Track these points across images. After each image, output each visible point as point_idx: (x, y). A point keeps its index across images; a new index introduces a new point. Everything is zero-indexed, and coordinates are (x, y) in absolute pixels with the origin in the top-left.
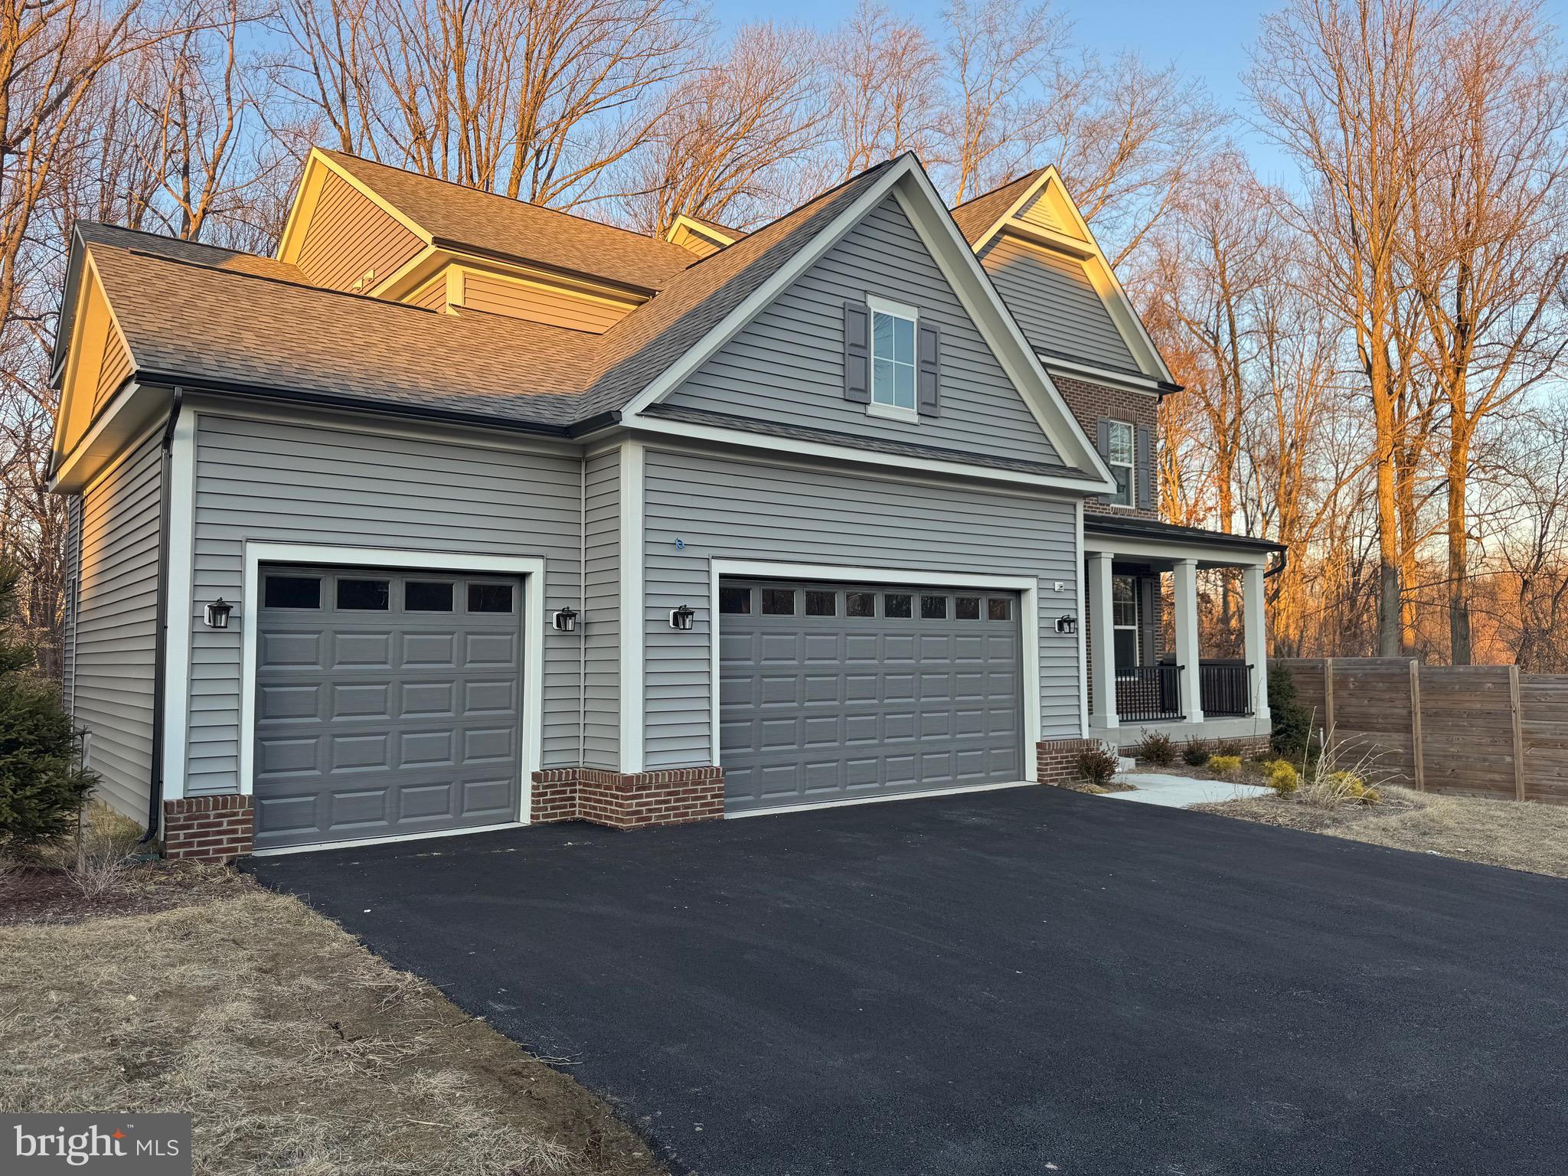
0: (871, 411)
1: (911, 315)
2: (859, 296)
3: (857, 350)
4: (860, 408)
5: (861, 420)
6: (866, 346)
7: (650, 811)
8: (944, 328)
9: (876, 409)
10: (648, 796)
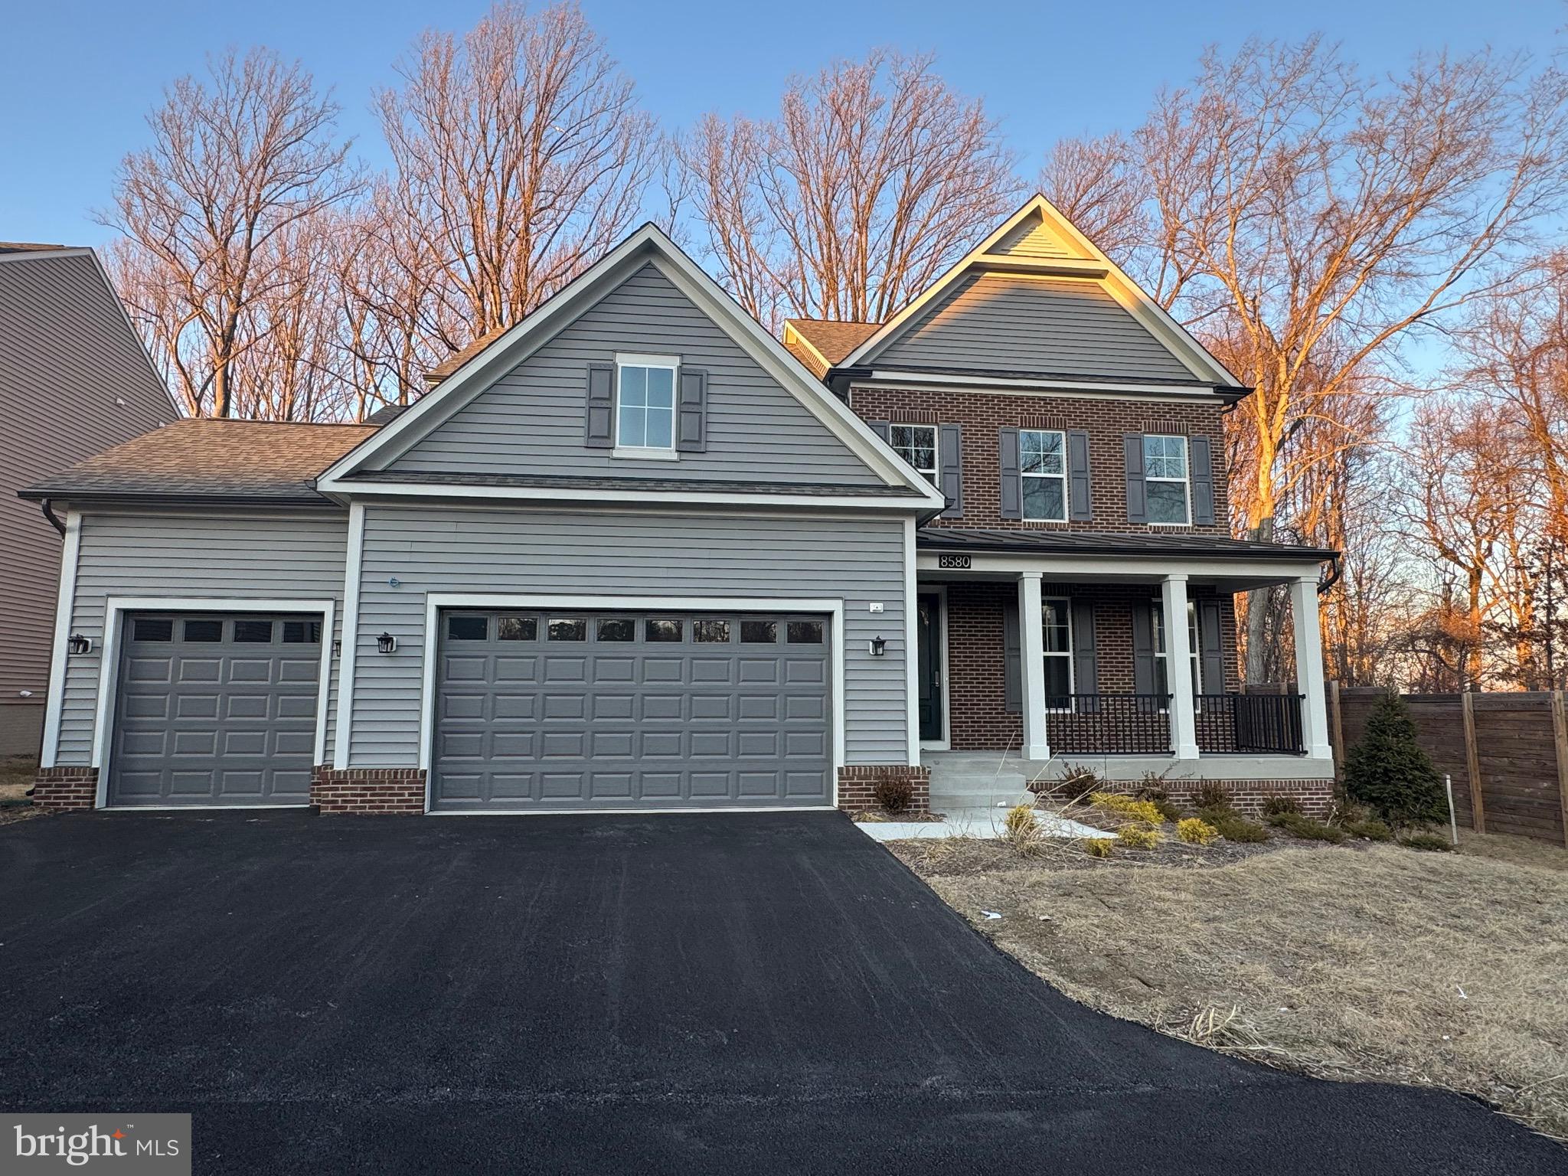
0: (616, 454)
1: (672, 364)
2: (608, 355)
3: (601, 404)
4: (604, 453)
5: (605, 462)
6: (611, 397)
7: (344, 801)
8: (711, 370)
9: (622, 450)
10: (343, 789)
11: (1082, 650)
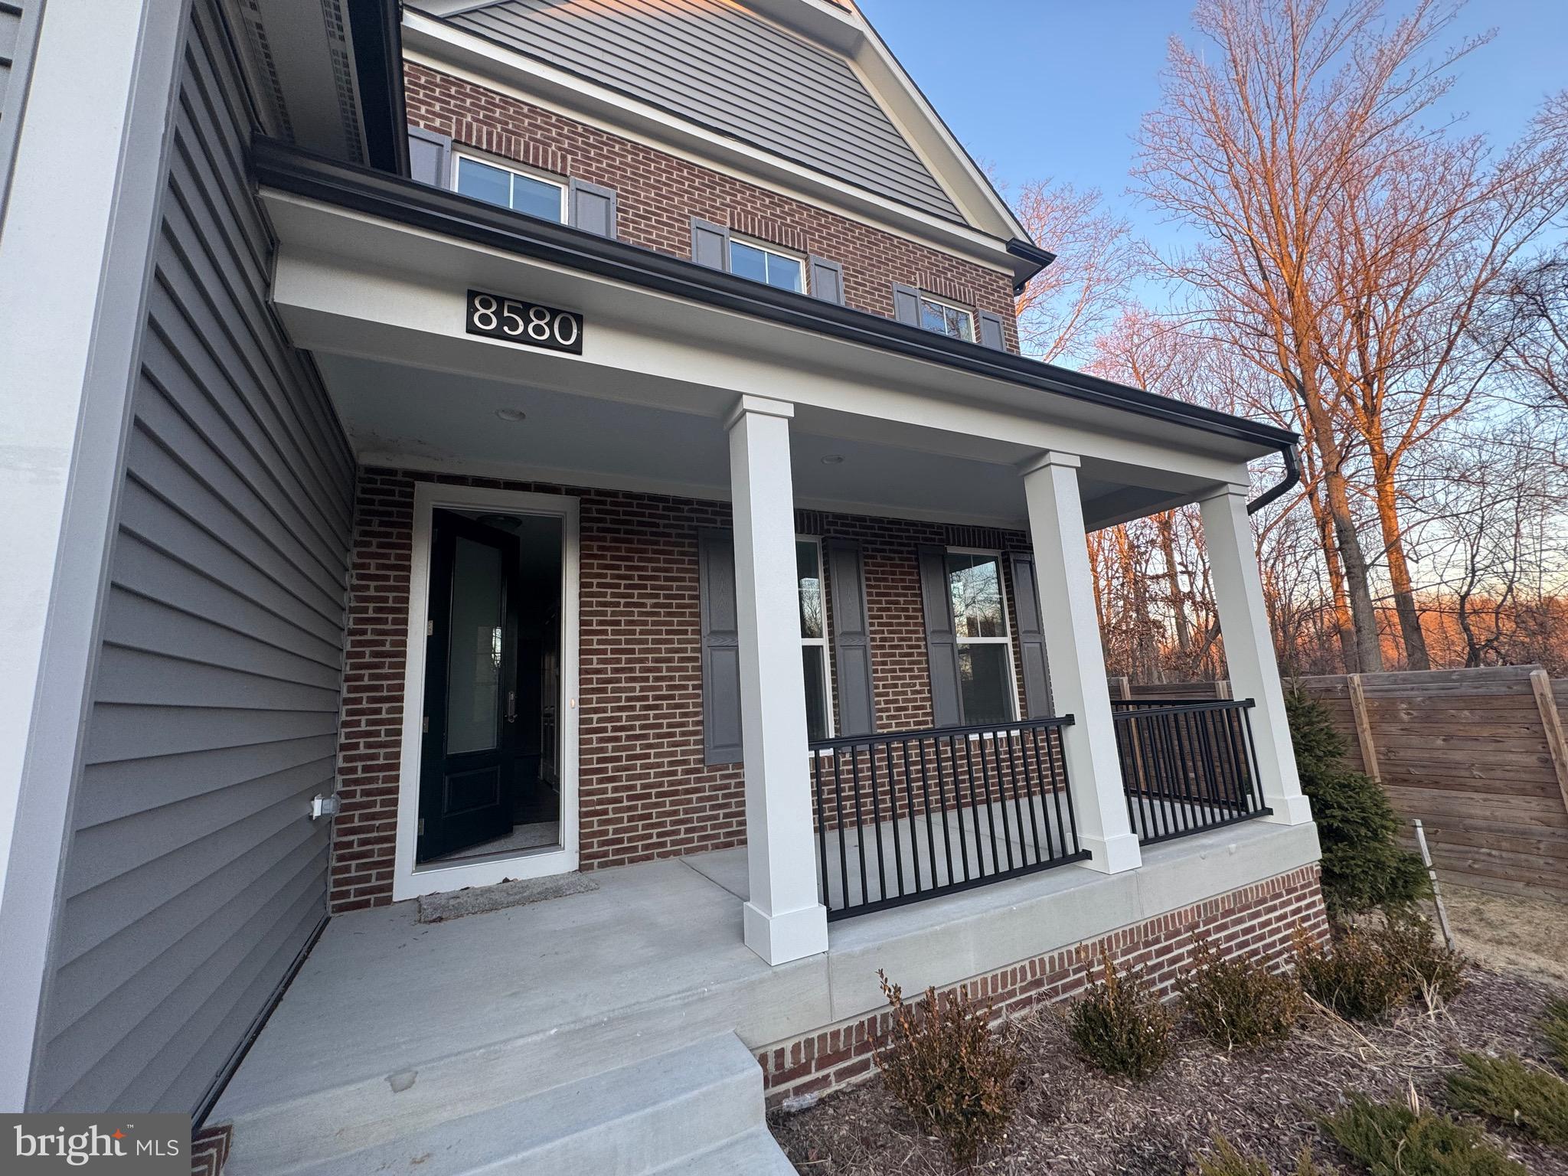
11: (844, 634)
